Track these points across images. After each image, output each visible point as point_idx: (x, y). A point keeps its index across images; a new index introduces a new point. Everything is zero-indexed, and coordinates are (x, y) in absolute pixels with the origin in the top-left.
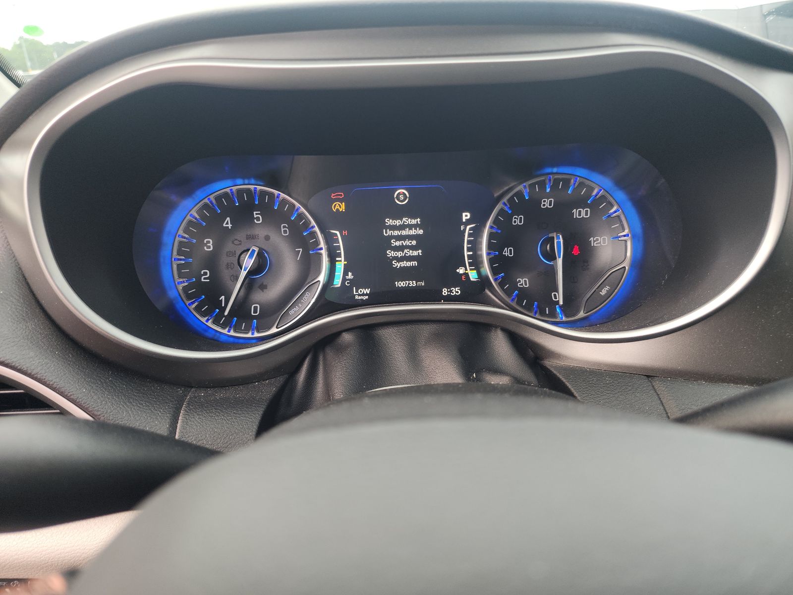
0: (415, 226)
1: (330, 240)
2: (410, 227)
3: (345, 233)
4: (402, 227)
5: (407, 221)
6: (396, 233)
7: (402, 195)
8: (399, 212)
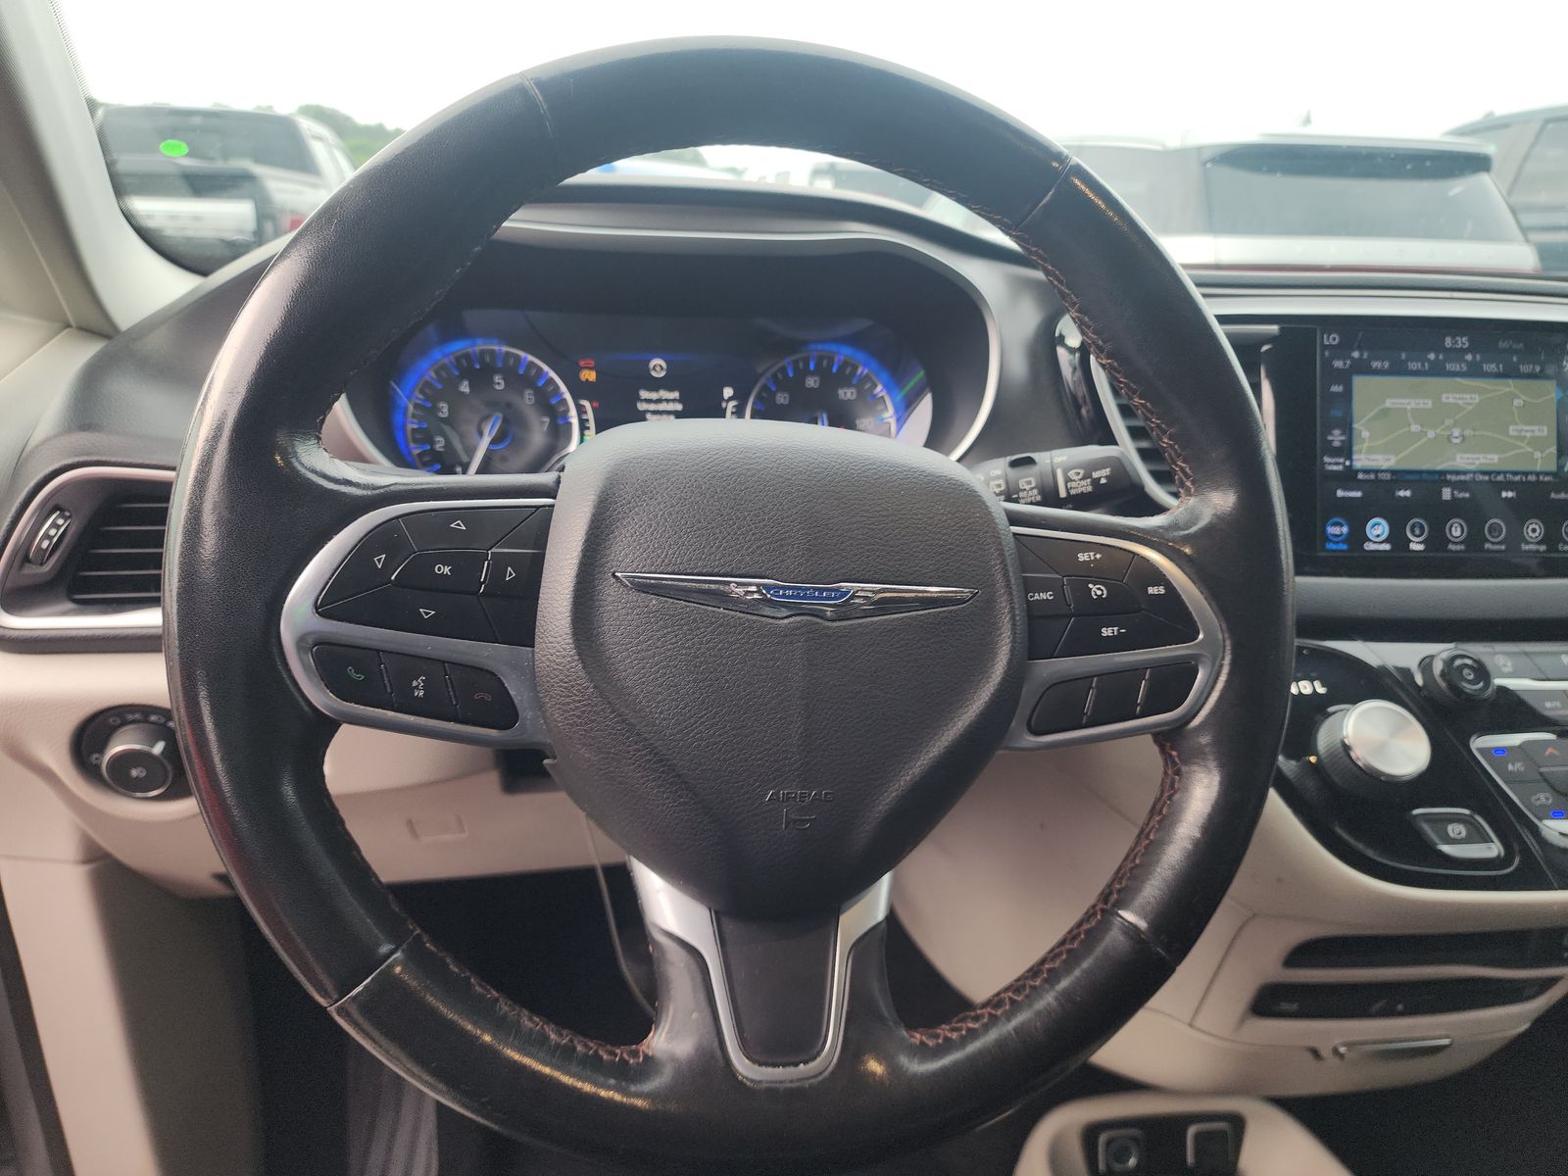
0: (674, 400)
1: (581, 410)
2: (668, 401)
3: (596, 404)
4: (659, 401)
5: (664, 394)
6: (652, 407)
7: (658, 366)
8: (655, 385)
